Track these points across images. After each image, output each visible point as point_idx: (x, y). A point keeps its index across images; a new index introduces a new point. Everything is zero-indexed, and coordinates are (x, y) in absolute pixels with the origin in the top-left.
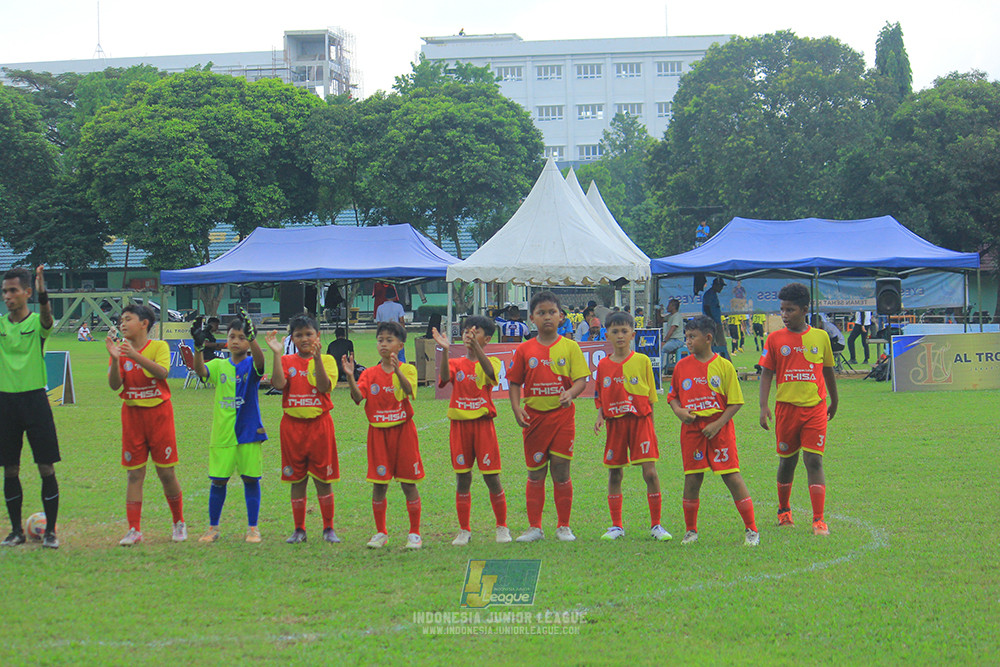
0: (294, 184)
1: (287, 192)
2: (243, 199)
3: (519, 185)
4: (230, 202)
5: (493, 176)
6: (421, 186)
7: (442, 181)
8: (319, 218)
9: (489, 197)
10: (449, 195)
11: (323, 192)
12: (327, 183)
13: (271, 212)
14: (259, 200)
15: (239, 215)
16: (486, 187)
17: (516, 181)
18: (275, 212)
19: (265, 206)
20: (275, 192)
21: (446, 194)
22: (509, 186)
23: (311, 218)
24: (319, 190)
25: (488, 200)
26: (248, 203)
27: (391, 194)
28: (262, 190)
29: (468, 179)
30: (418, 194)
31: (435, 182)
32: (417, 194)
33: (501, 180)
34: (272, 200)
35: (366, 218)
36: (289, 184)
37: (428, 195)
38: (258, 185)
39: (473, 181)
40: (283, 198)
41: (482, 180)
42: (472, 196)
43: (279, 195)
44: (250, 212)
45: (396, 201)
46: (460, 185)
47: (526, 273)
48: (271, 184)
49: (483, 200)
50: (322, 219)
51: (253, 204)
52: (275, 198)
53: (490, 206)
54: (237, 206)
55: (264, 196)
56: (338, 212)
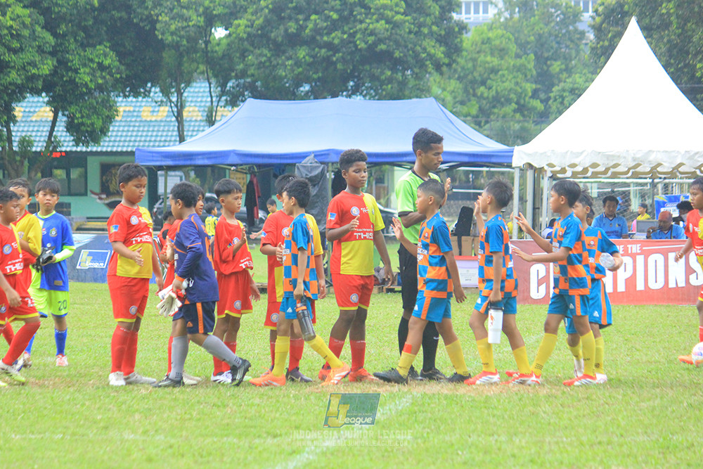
0: (129, 45)
1: (121, 56)
2: (62, 63)
3: (429, 54)
4: (46, 67)
5: (397, 42)
6: (302, 53)
7: (329, 46)
8: (162, 91)
9: (391, 69)
10: (339, 66)
11: (168, 57)
12: (176, 46)
13: (100, 81)
14: (85, 65)
15: (55, 85)
16: (388, 55)
17: (425, 49)
18: (106, 82)
19: (93, 73)
20: (105, 55)
21: (334, 64)
22: (416, 55)
23: (150, 92)
24: (164, 55)
25: (389, 73)
26: (70, 69)
27: (261, 62)
28: (89, 52)
29: (362, 45)
30: (298, 63)
31: (321, 48)
32: (296, 64)
33: (406, 47)
34: (100, 66)
35: (223, 93)
36: (124, 46)
37: (309, 64)
38: (83, 46)
39: (371, 47)
40: (117, 63)
41: (383, 47)
42: (367, 67)
43: (110, 60)
44: (72, 81)
45: (267, 71)
46: (352, 53)
47: (608, 157)
48: (100, 44)
49: (382, 73)
50: (166, 93)
51: (76, 71)
52: (107, 62)
53: (390, 80)
54: (54, 72)
55: (92, 61)
56: (188, 84)
